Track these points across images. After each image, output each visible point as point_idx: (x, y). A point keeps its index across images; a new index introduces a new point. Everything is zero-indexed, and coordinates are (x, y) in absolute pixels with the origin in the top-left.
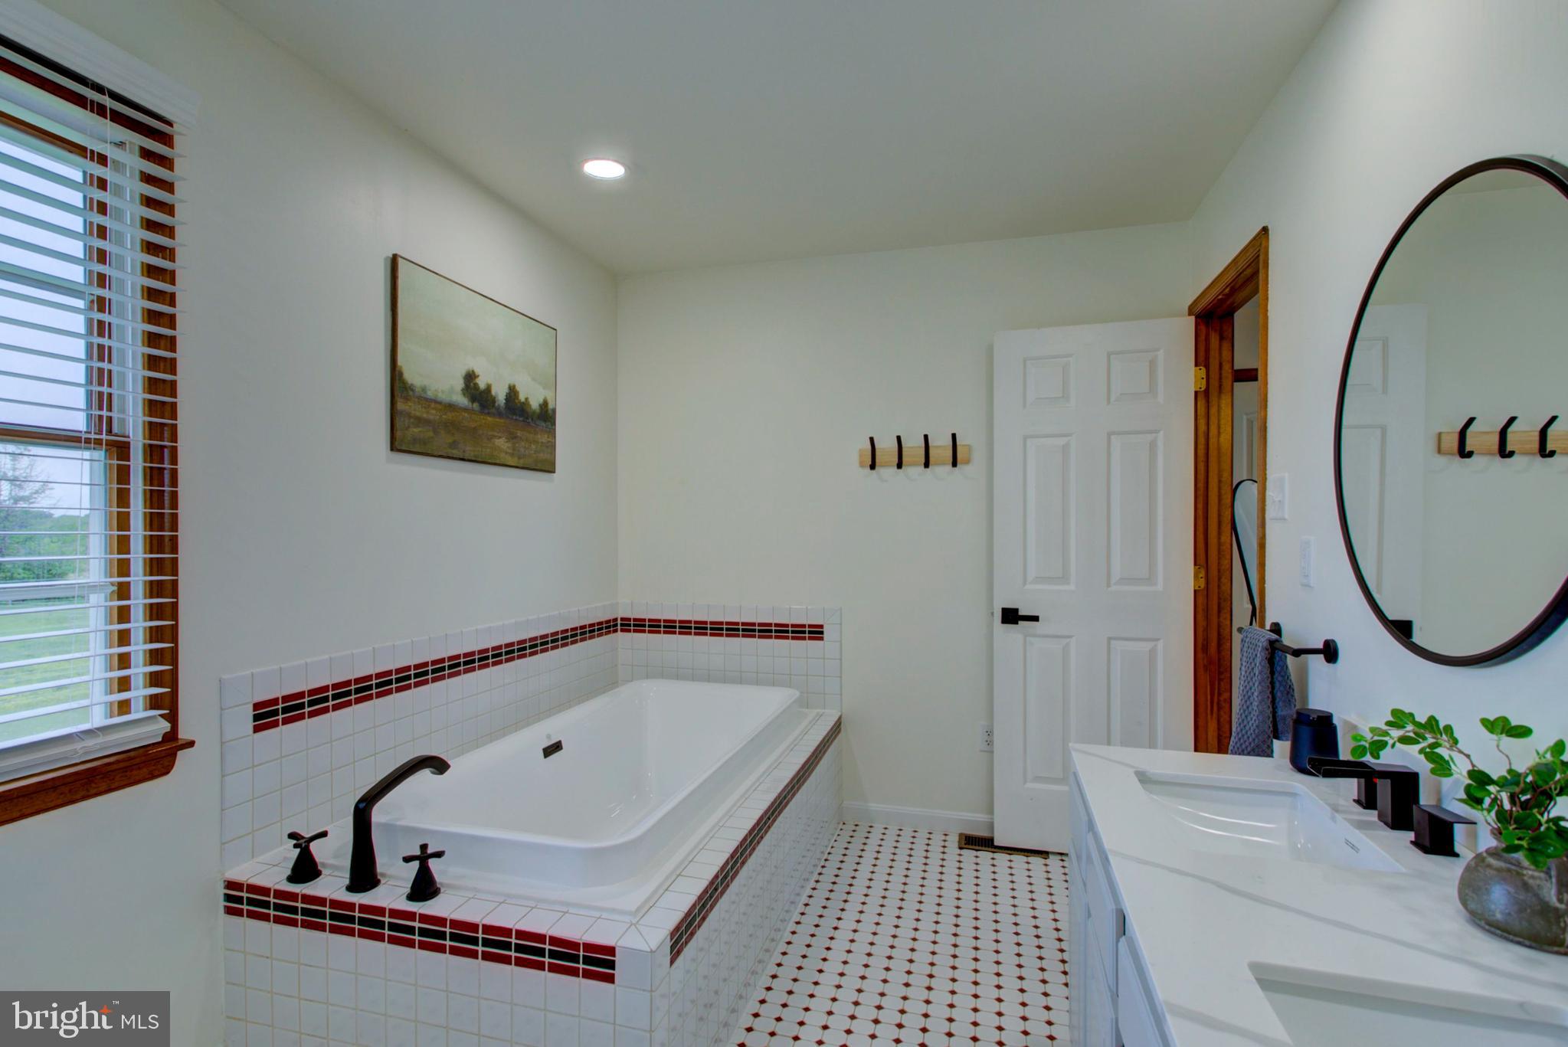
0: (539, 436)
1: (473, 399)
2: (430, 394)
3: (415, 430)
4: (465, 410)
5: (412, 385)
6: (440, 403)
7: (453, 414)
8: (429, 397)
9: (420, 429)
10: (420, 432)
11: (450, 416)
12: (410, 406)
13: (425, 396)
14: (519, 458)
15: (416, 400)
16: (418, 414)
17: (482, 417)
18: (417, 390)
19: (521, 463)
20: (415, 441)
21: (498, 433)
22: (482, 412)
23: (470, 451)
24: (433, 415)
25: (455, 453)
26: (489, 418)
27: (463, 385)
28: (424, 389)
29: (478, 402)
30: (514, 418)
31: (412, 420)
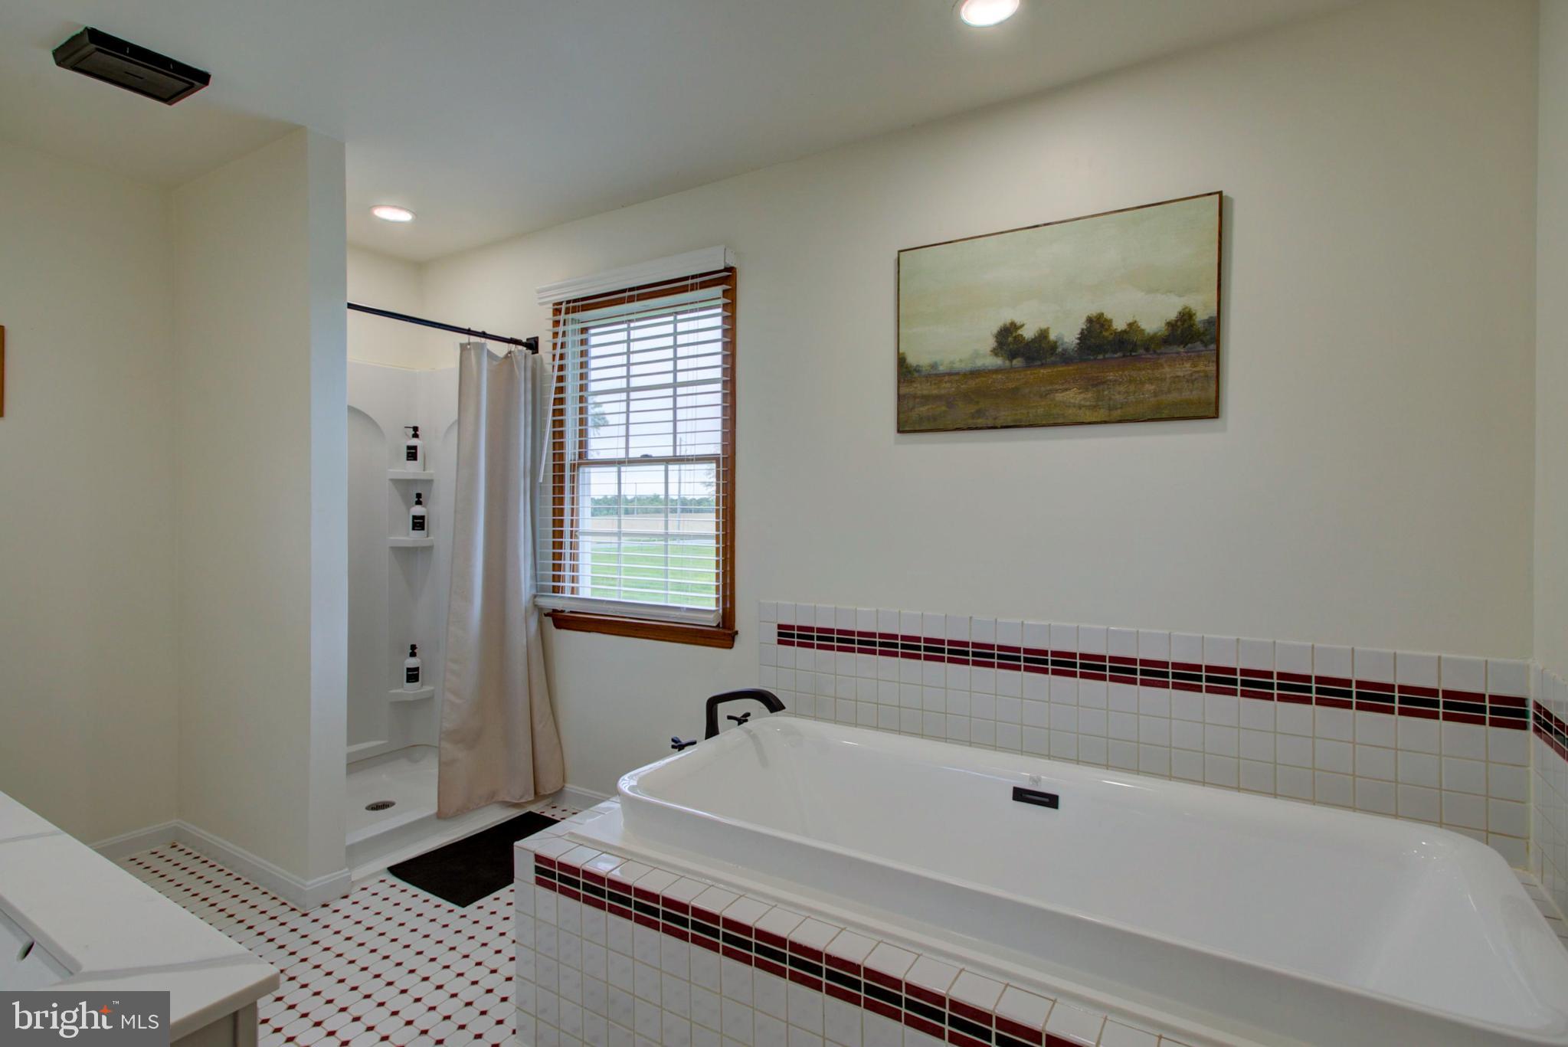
0: (1167, 369)
1: (1012, 356)
2: (942, 369)
3: (921, 409)
4: (997, 371)
5: (917, 366)
6: (957, 374)
7: (977, 380)
8: (942, 372)
9: (926, 407)
10: (928, 409)
11: (972, 383)
12: (916, 388)
13: (938, 372)
14: (1110, 409)
15: (924, 379)
16: (925, 392)
17: (1029, 372)
18: (924, 369)
19: (1117, 414)
20: (921, 419)
21: (1062, 384)
22: (1028, 367)
23: (1005, 415)
24: (946, 388)
25: (980, 422)
26: (1042, 371)
27: (995, 344)
28: (934, 366)
29: (1023, 355)
30: (1101, 357)
31: (918, 400)
